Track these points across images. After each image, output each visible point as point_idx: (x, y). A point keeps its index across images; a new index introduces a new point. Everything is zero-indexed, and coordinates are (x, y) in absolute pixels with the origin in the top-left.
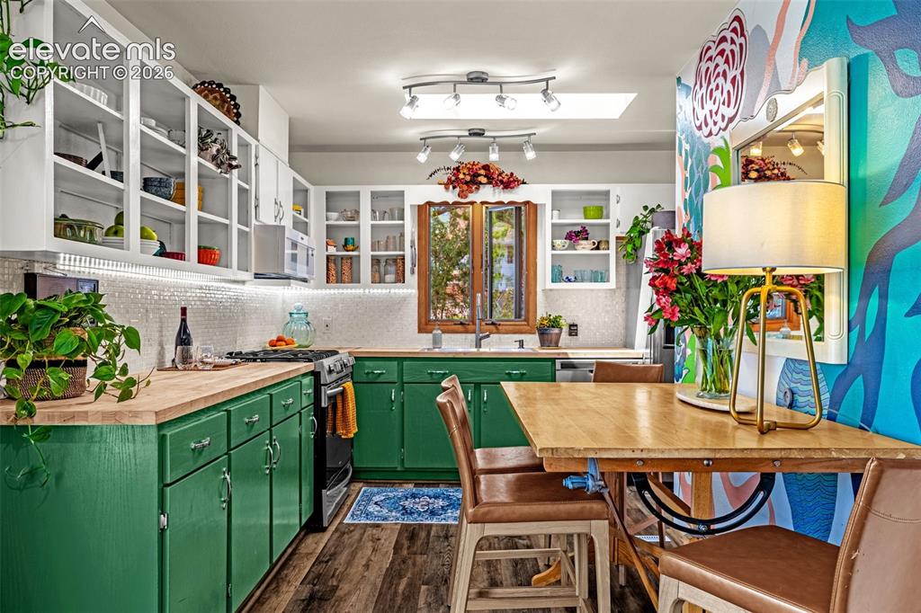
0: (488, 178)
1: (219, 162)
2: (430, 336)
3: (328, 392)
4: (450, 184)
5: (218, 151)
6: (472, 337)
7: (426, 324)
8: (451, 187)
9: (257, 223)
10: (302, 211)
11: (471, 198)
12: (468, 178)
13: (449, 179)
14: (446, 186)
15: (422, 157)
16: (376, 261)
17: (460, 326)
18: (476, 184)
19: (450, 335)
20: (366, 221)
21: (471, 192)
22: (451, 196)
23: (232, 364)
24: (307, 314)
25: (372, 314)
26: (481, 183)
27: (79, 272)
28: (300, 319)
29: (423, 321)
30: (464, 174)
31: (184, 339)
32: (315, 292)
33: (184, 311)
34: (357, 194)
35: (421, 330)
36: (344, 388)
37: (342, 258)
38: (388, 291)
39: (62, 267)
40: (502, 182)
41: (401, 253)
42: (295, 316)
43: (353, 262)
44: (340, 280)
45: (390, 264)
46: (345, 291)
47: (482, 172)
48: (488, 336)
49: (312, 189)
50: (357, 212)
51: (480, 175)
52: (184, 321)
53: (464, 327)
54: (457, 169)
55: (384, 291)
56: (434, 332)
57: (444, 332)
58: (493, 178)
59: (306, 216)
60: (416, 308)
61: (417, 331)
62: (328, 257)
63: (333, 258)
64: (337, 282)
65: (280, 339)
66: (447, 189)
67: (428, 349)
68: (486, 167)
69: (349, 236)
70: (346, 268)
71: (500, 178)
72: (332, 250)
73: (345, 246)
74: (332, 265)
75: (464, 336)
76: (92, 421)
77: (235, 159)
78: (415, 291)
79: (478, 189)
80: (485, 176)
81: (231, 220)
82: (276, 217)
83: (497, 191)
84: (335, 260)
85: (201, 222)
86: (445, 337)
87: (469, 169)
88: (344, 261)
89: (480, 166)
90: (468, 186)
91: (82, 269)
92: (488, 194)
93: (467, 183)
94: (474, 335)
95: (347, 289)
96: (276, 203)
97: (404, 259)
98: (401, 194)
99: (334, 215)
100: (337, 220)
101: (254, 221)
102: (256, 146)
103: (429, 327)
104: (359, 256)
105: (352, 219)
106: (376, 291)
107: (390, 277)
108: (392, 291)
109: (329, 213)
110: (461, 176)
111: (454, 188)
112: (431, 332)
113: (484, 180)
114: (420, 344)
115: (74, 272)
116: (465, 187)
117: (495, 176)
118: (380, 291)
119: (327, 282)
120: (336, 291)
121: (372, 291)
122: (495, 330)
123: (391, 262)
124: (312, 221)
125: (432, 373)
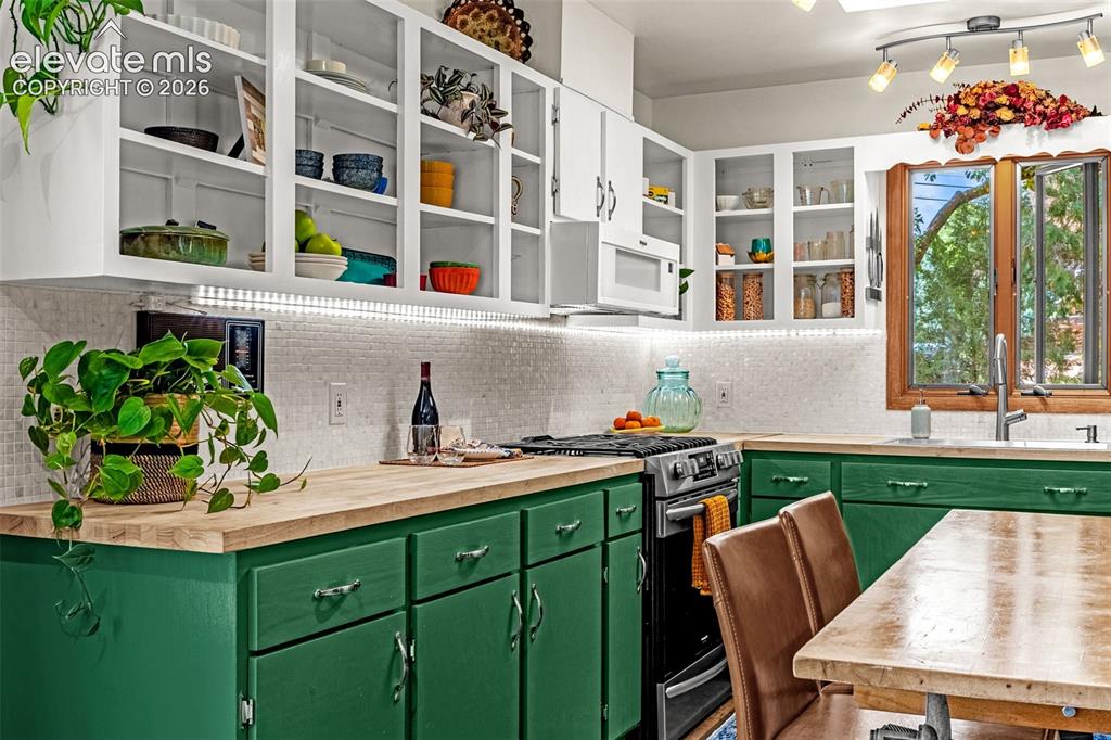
0: (1017, 110)
1: (476, 121)
2: (909, 414)
3: (670, 511)
4: (941, 127)
5: (472, 104)
6: (991, 417)
7: (903, 393)
8: (942, 133)
9: (556, 221)
10: (672, 196)
11: (984, 150)
12: (976, 114)
13: (940, 118)
14: (933, 131)
15: (880, 82)
16: (803, 279)
17: (969, 398)
18: (992, 123)
19: (948, 414)
20: (784, 208)
21: (982, 139)
22: (943, 150)
23: (504, 457)
24: (686, 374)
25: (801, 374)
26: (1001, 122)
27: (234, 308)
28: (672, 383)
29: (897, 386)
30: (967, 106)
31: (425, 415)
32: (697, 335)
33: (426, 368)
34: (769, 160)
35: (891, 405)
36: (706, 506)
37: (746, 275)
38: (831, 332)
39: (202, 302)
40: (1044, 116)
41: (849, 262)
42: (666, 377)
43: (763, 281)
44: (740, 315)
45: (833, 284)
46: (755, 334)
47: (1003, 99)
48: (1023, 417)
49: (691, 158)
50: (770, 192)
51: (998, 106)
52: (426, 384)
53: (977, 400)
54: (957, 99)
55: (824, 333)
56: (915, 408)
57: (935, 408)
58: (1026, 110)
59: (679, 205)
60: (884, 364)
61: (885, 405)
62: (719, 275)
63: (728, 276)
64: (736, 318)
65: (632, 417)
66: (935, 137)
67: (902, 440)
68: (1011, 90)
69: (761, 236)
70: (751, 292)
71: (1039, 108)
72: (727, 262)
73: (752, 254)
74: (726, 288)
75: (976, 415)
76: (146, 541)
77: (503, 114)
78: (881, 333)
79: (995, 133)
80: (1010, 107)
81: (497, 217)
82: (599, 208)
83: (1036, 133)
84: (732, 279)
85: (426, 221)
86: (938, 417)
87: (978, 96)
88: (750, 281)
89: (999, 88)
90: (977, 131)
91: (240, 304)
92: (1017, 140)
93: (973, 123)
94: (995, 414)
95: (758, 329)
96: (599, 185)
97: (852, 273)
98: (849, 153)
99: (731, 200)
100: (735, 209)
101: (549, 217)
102: (556, 91)
103: (908, 399)
104: (772, 270)
105: (764, 204)
106: (809, 332)
107: (831, 308)
108: (839, 332)
109: (721, 198)
110: (961, 111)
111: (948, 134)
112: (910, 409)
113: (1006, 114)
114: (888, 430)
115: (225, 308)
116: (970, 132)
117: (1030, 105)
118: (816, 332)
119: (718, 318)
120: (739, 334)
121: (801, 333)
122: (1040, 407)
123: (834, 279)
124: (690, 213)
125: (895, 486)
